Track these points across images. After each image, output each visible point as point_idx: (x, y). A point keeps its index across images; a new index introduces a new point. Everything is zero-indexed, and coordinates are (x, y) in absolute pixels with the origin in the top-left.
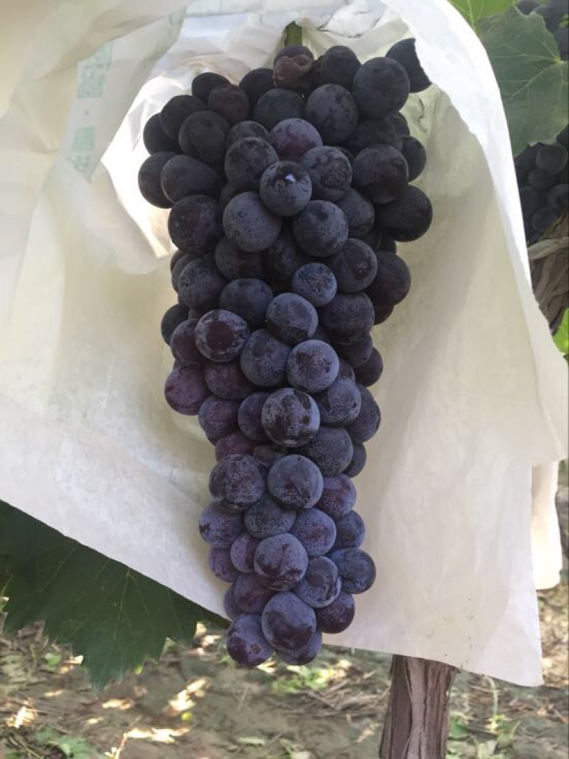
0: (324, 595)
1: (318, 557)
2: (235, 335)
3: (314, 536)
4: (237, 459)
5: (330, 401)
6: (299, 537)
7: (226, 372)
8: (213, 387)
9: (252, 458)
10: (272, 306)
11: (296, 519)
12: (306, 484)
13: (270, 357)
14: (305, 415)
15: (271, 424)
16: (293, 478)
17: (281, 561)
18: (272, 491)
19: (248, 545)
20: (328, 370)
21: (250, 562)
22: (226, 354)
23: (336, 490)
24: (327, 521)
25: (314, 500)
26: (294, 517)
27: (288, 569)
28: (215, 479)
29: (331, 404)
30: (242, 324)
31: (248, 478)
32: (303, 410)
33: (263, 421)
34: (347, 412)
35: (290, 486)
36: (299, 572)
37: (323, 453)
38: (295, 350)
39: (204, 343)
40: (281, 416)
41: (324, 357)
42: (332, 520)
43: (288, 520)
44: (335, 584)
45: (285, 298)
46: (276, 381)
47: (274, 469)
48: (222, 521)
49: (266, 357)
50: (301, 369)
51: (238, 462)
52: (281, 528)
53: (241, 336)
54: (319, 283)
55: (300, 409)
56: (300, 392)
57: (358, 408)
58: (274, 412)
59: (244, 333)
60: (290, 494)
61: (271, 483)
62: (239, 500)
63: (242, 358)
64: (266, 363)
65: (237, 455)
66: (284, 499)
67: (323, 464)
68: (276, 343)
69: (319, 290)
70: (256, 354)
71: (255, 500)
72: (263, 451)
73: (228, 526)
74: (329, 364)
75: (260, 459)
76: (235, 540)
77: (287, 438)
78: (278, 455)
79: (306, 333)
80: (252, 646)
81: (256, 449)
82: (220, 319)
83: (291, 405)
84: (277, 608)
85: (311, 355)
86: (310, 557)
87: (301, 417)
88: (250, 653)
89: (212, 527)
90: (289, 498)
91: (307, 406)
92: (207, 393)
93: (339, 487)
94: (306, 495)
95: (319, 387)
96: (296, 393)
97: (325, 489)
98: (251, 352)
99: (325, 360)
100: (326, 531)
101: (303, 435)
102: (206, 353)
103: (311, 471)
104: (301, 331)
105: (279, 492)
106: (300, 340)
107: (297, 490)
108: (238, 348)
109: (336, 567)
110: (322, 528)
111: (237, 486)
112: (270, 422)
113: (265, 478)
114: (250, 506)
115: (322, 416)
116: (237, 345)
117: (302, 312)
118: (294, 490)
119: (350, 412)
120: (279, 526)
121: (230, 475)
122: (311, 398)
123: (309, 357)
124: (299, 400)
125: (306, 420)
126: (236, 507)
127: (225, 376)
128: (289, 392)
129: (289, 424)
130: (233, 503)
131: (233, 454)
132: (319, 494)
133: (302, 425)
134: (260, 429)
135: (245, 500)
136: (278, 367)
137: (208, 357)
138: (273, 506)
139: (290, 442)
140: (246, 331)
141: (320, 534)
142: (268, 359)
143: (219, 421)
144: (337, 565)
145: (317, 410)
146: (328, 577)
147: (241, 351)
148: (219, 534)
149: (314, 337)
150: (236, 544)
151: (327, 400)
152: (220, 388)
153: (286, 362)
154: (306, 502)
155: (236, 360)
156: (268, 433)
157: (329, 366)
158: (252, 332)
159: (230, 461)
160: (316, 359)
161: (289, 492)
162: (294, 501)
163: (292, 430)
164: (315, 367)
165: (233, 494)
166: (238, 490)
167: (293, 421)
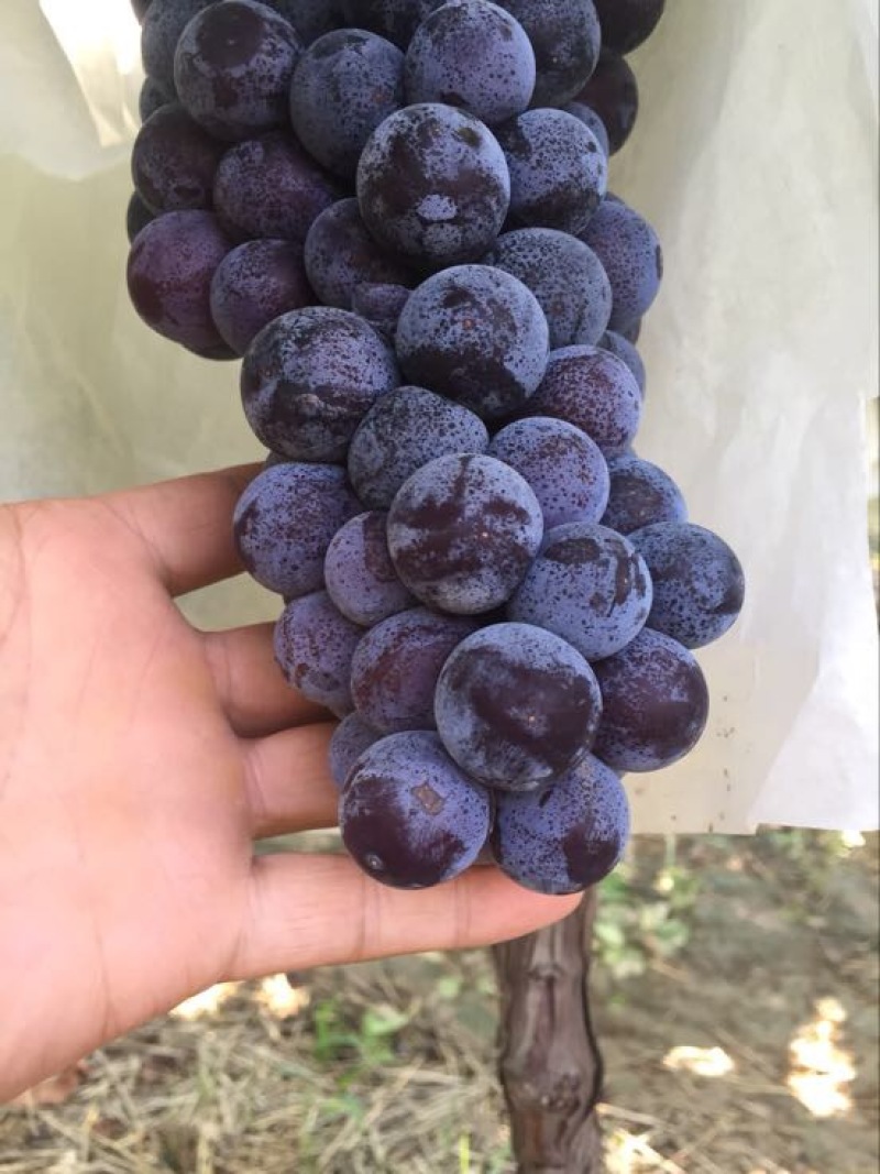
0: (608, 582)
3: (550, 451)
14: (465, 126)
15: (376, 171)
16: (461, 281)
17: (460, 483)
18: (408, 342)
27: (485, 498)
29: (532, 140)
32: (458, 115)
35: (456, 299)
36: (519, 513)
40: (404, 133)
42: (590, 441)
59: (286, 32)
60: (459, 316)
66: (445, 342)
68: (372, 35)
70: (323, 53)
73: (305, 491)
77: (428, 189)
80: (412, 791)
88: (413, 813)
89: (262, 503)
90: (459, 330)
94: (504, 320)
105: (430, 323)
107: (475, 303)
108: (279, 62)
112: (378, 165)
116: (276, 51)
118: (468, 304)
125: (471, 140)
129: (427, 144)
130: (306, 389)
135: (339, 381)
141: (562, 445)
150: (334, 549)
161: (455, 312)
162: (474, 336)
163: (436, 158)
164: (471, 23)
165: (300, 361)
166: (313, 350)
167: (437, 135)
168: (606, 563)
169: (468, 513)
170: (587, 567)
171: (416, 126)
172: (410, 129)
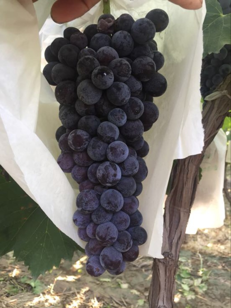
0: (125, 247)
1: (122, 231)
2: (84, 140)
3: (121, 223)
4: (87, 192)
5: (125, 166)
6: (114, 223)
7: (81, 155)
8: (77, 162)
9: (94, 191)
10: (99, 128)
11: (113, 216)
12: (116, 202)
13: (99, 149)
14: (114, 173)
15: (100, 177)
16: (110, 199)
17: (106, 234)
18: (102, 205)
19: (93, 227)
20: (124, 154)
21: (94, 234)
22: (81, 148)
23: (130, 203)
24: (126, 216)
25: (120, 208)
26: (112, 215)
27: (109, 237)
28: (78, 200)
29: (126, 168)
30: (87, 135)
31: (92, 200)
32: (113, 171)
33: (97, 176)
34: (133, 171)
35: (109, 203)
36: (114, 238)
37: (123, 188)
38: (110, 146)
39: (71, 144)
40: (104, 174)
41: (122, 148)
42: (128, 215)
43: (109, 217)
44: (130, 242)
45: (105, 124)
46: (102, 159)
47: (103, 196)
48: (82, 217)
49: (97, 149)
50: (112, 154)
51: (87, 193)
52: (106, 220)
53: (87, 140)
54: (118, 117)
55: (112, 171)
56: (112, 163)
57: (138, 169)
58: (101, 172)
59: (88, 139)
60: (109, 206)
61: (102, 201)
62: (88, 209)
63: (87, 150)
64: (97, 152)
65: (87, 190)
66: (107, 208)
67: (123, 192)
68: (102, 143)
69: (119, 120)
70: (93, 148)
71: (95, 209)
72: (98, 188)
73: (84, 219)
74: (124, 151)
75: (97, 191)
76: (88, 225)
77: (107, 183)
78: (104, 189)
79: (114, 138)
80: (96, 269)
81: (95, 187)
82: (77, 134)
83: (108, 169)
84: (106, 253)
85: (116, 147)
86: (119, 231)
87: (113, 174)
88: (95, 272)
89: (78, 220)
90: (109, 208)
91: (115, 169)
92: (74, 164)
93: (131, 202)
94: (116, 206)
95: (120, 161)
96: (110, 164)
97: (124, 203)
98: (91, 147)
99: (122, 150)
100: (126, 221)
101: (114, 182)
102: (73, 148)
103: (118, 196)
104: (112, 138)
105: (105, 205)
106: (111, 141)
107: (112, 205)
108: (86, 145)
109: (130, 235)
110: (124, 220)
111: (87, 204)
112: (100, 176)
113: (99, 199)
114: (94, 211)
115: (122, 173)
116: (85, 144)
117: (112, 129)
119: (134, 171)
120: (105, 219)
121: (84, 199)
122: (117, 165)
123: (116, 149)
124: (112, 167)
125: (115, 175)
126: (87, 212)
127: (81, 157)
128: (108, 163)
129: (108, 177)
130: (86, 210)
131: (86, 189)
132: (122, 205)
133: (113, 177)
134: (97, 179)
135: (91, 209)
136: (103, 153)
137: (74, 149)
138: (102, 211)
139: (108, 185)
140: (89, 138)
141: (123, 222)
142: (98, 150)
143: (80, 176)
144: (131, 234)
145: (120, 171)
146: (126, 240)
147: (87, 146)
148: (81, 223)
149: (117, 140)
150: (88, 227)
151: (124, 166)
152: (79, 162)
153: (106, 151)
154: (116, 209)
155: (86, 150)
156: (100, 181)
157: (124, 152)
158: (91, 138)
159: (84, 193)
160: (118, 150)
161: (109, 205)
162: (111, 209)
163: (109, 180)
164: (118, 153)
165: (86, 207)
166: (88, 205)
167: (110, 176)
168: (125, 244)
169: (107, 240)
170: (123, 245)
171: (106, 174)
172: (105, 174)
